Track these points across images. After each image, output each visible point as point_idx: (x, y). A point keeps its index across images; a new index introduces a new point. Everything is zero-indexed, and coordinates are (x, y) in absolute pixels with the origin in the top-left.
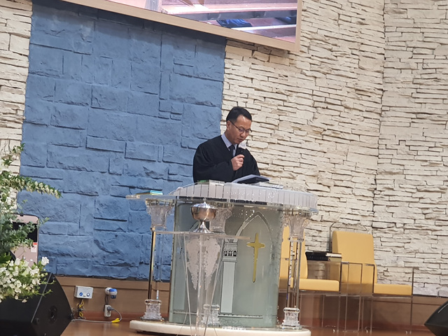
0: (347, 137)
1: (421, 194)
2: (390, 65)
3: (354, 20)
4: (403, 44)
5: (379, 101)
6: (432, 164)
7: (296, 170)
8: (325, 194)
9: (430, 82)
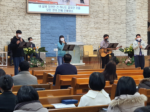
0: (102, 28)
1: (116, 38)
2: (110, 14)
3: (102, 7)
4: (112, 10)
5: (108, 21)
6: (118, 32)
7: (91, 35)
8: (98, 39)
9: (117, 17)
